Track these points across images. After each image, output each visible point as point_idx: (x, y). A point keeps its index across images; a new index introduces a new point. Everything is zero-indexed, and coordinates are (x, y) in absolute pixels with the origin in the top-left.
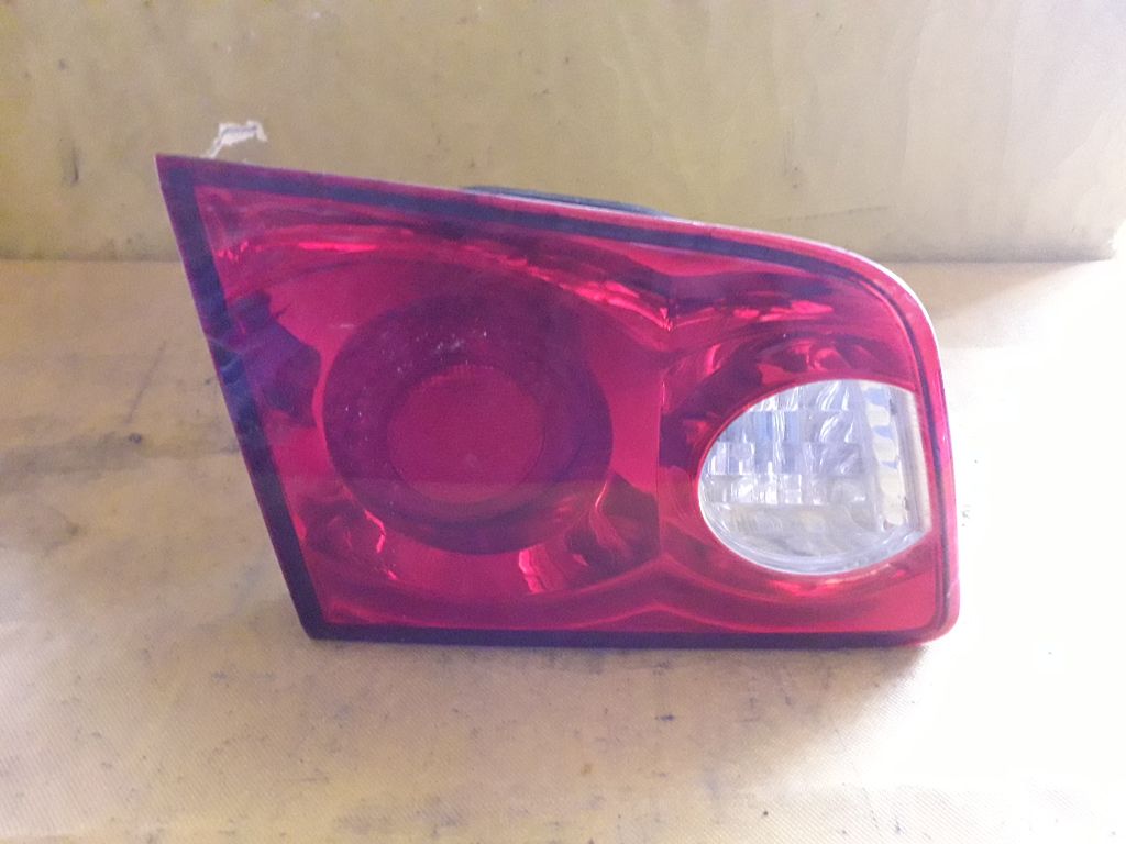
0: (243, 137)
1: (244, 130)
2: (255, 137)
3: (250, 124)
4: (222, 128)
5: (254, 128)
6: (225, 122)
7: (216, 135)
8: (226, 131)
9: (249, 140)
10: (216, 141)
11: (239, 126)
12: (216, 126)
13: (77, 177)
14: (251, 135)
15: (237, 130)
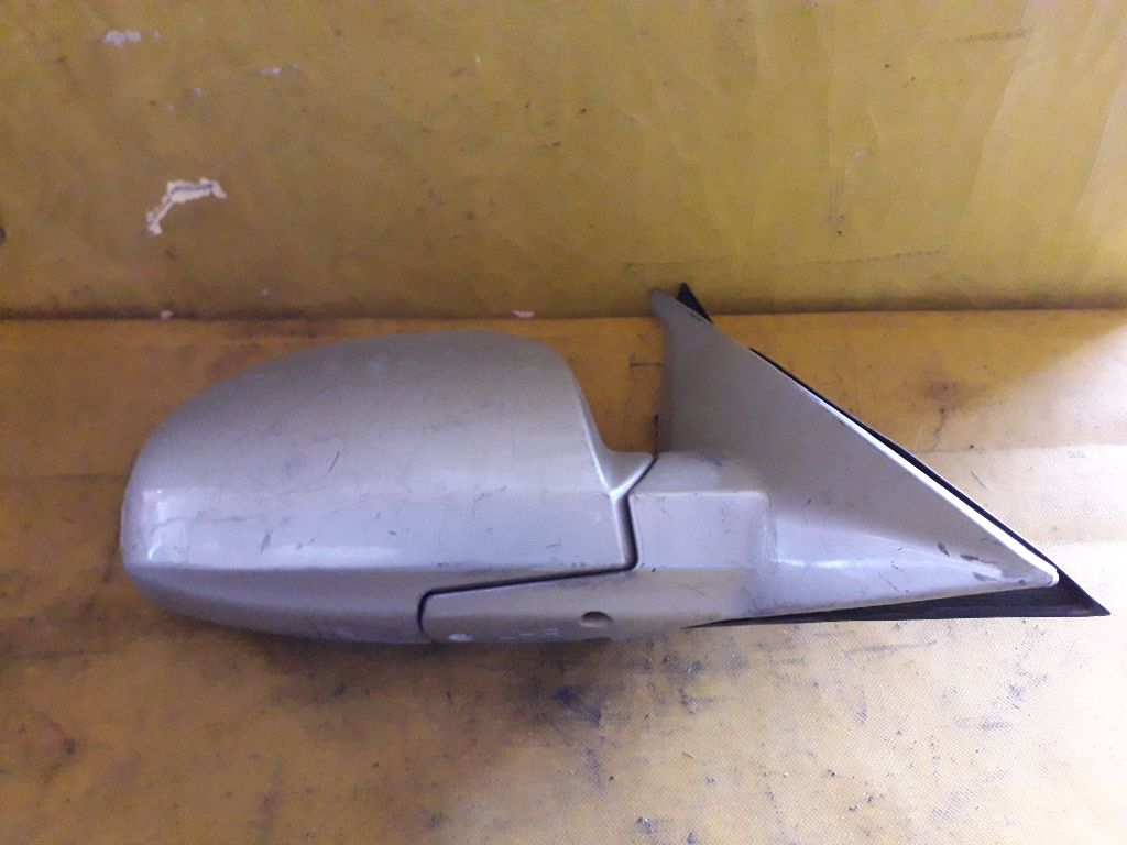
0: (197, 194)
1: (197, 189)
3: (204, 181)
4: (171, 186)
5: (210, 186)
6: (173, 180)
7: (164, 194)
9: (203, 198)
10: (165, 199)
11: (190, 184)
12: (164, 185)
14: (207, 192)
15: (188, 189)
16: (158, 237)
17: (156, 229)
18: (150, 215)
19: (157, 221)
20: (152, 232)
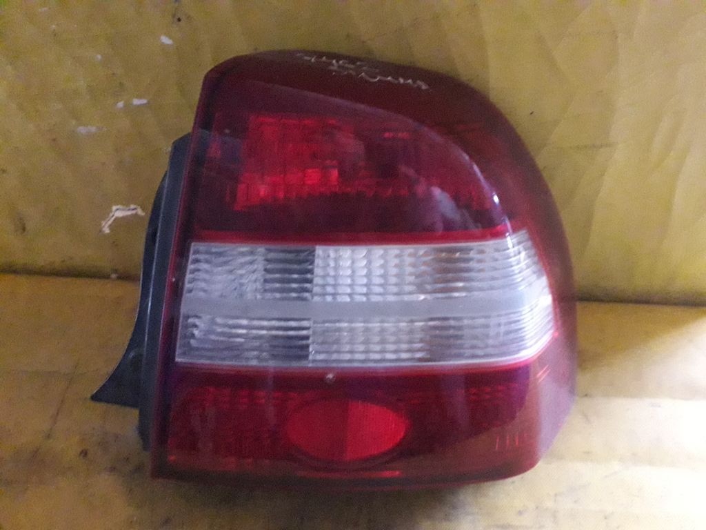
0: (129, 213)
1: (129, 210)
2: (136, 214)
3: (132, 206)
4: (114, 208)
5: (135, 209)
6: (115, 205)
7: (111, 211)
8: (117, 210)
9: (132, 214)
10: (111, 215)
11: (125, 207)
12: (111, 207)
13: (24, 229)
14: (134, 212)
15: (123, 210)
16: (108, 234)
17: (107, 230)
18: (103, 223)
19: (107, 225)
20: (104, 231)
